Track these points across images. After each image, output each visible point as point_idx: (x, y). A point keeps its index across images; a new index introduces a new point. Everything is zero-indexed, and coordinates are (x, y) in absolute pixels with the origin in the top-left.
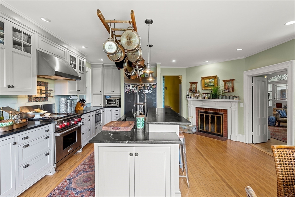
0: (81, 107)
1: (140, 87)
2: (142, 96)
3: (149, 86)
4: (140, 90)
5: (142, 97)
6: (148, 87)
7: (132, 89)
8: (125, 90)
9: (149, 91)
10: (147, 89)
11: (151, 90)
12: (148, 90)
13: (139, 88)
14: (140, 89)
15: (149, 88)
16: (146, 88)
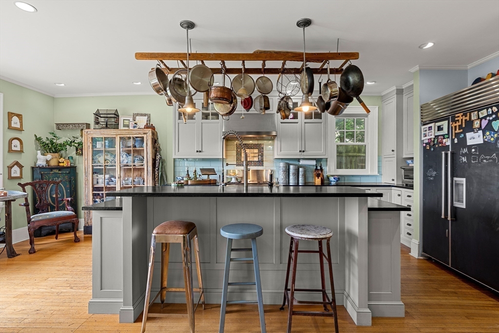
0: (317, 178)
1: (457, 124)
2: (464, 155)
3: (485, 118)
4: (457, 135)
5: (464, 159)
6: (481, 119)
7: (437, 137)
8: (422, 142)
9: (488, 133)
10: (480, 128)
11: (494, 131)
12: (480, 132)
13: (455, 130)
14: (458, 131)
15: (484, 123)
16: (476, 124)
